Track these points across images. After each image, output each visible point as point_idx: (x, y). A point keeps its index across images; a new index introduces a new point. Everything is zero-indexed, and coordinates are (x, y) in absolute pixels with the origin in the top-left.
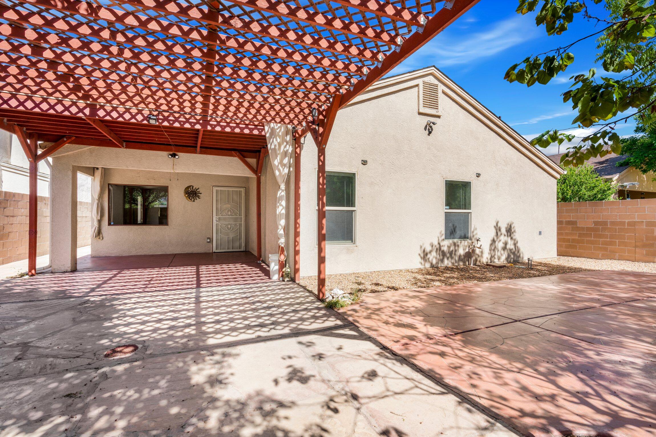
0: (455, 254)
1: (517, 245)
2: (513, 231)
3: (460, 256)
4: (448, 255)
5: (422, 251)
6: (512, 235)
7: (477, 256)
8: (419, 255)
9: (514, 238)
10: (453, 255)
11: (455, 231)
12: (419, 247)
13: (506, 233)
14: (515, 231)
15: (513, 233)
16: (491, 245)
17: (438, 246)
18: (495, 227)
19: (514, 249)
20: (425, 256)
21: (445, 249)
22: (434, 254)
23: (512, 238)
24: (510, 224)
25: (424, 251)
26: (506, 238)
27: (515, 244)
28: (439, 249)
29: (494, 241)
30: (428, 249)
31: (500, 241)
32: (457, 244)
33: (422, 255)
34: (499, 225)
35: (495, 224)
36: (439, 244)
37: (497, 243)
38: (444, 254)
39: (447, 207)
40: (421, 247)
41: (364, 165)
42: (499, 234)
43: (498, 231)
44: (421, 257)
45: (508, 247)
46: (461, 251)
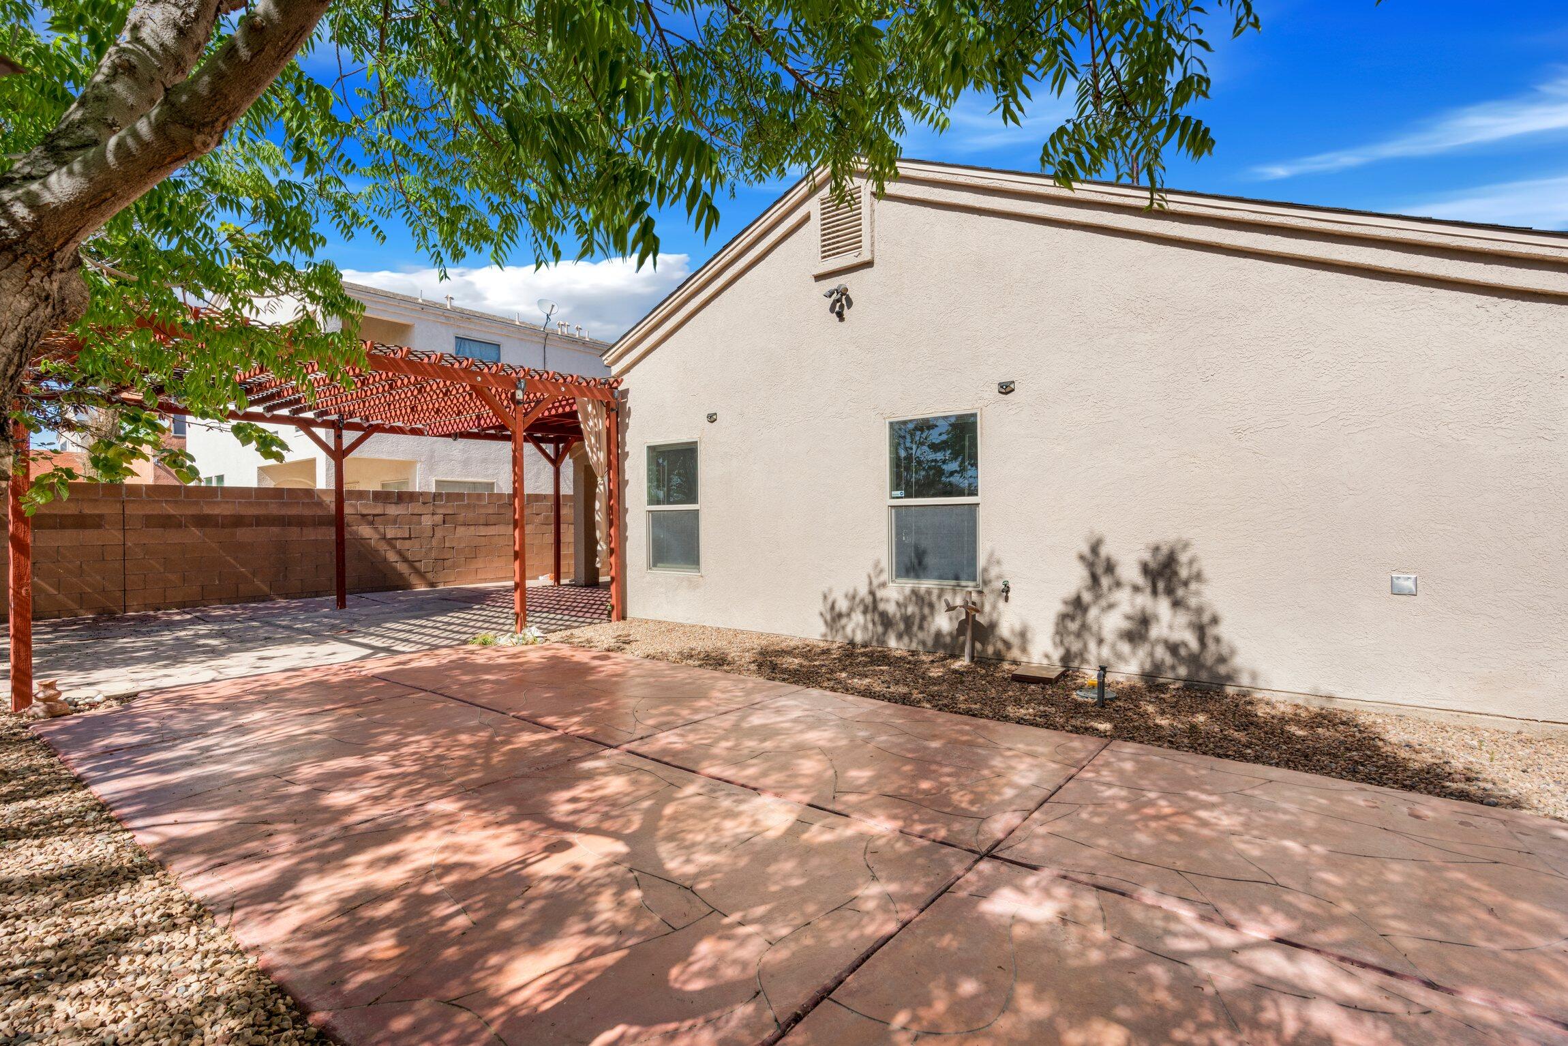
0: (921, 628)
1: (1212, 631)
2: (1184, 573)
3: (938, 635)
4: (902, 626)
5: (829, 606)
6: (1180, 592)
7: (1000, 645)
8: (821, 614)
9: (1193, 602)
10: (915, 628)
11: (920, 563)
12: (821, 597)
13: (1140, 580)
14: (1198, 577)
15: (1186, 584)
16: (1064, 617)
17: (869, 600)
18: (1082, 558)
19: (1194, 644)
20: (835, 618)
21: (891, 608)
22: (858, 617)
23: (1176, 604)
24: (1165, 550)
25: (833, 608)
26: (1144, 601)
27: (1201, 631)
28: (872, 606)
29: (1078, 606)
30: (842, 605)
31: (1111, 606)
32: (926, 601)
33: (828, 617)
34: (1104, 551)
35: (1085, 550)
36: (872, 593)
37: (1093, 613)
38: (886, 621)
39: (897, 493)
40: (825, 597)
41: (712, 422)
42: (1105, 582)
43: (1100, 570)
44: (826, 622)
45: (1155, 632)
46: (943, 622)
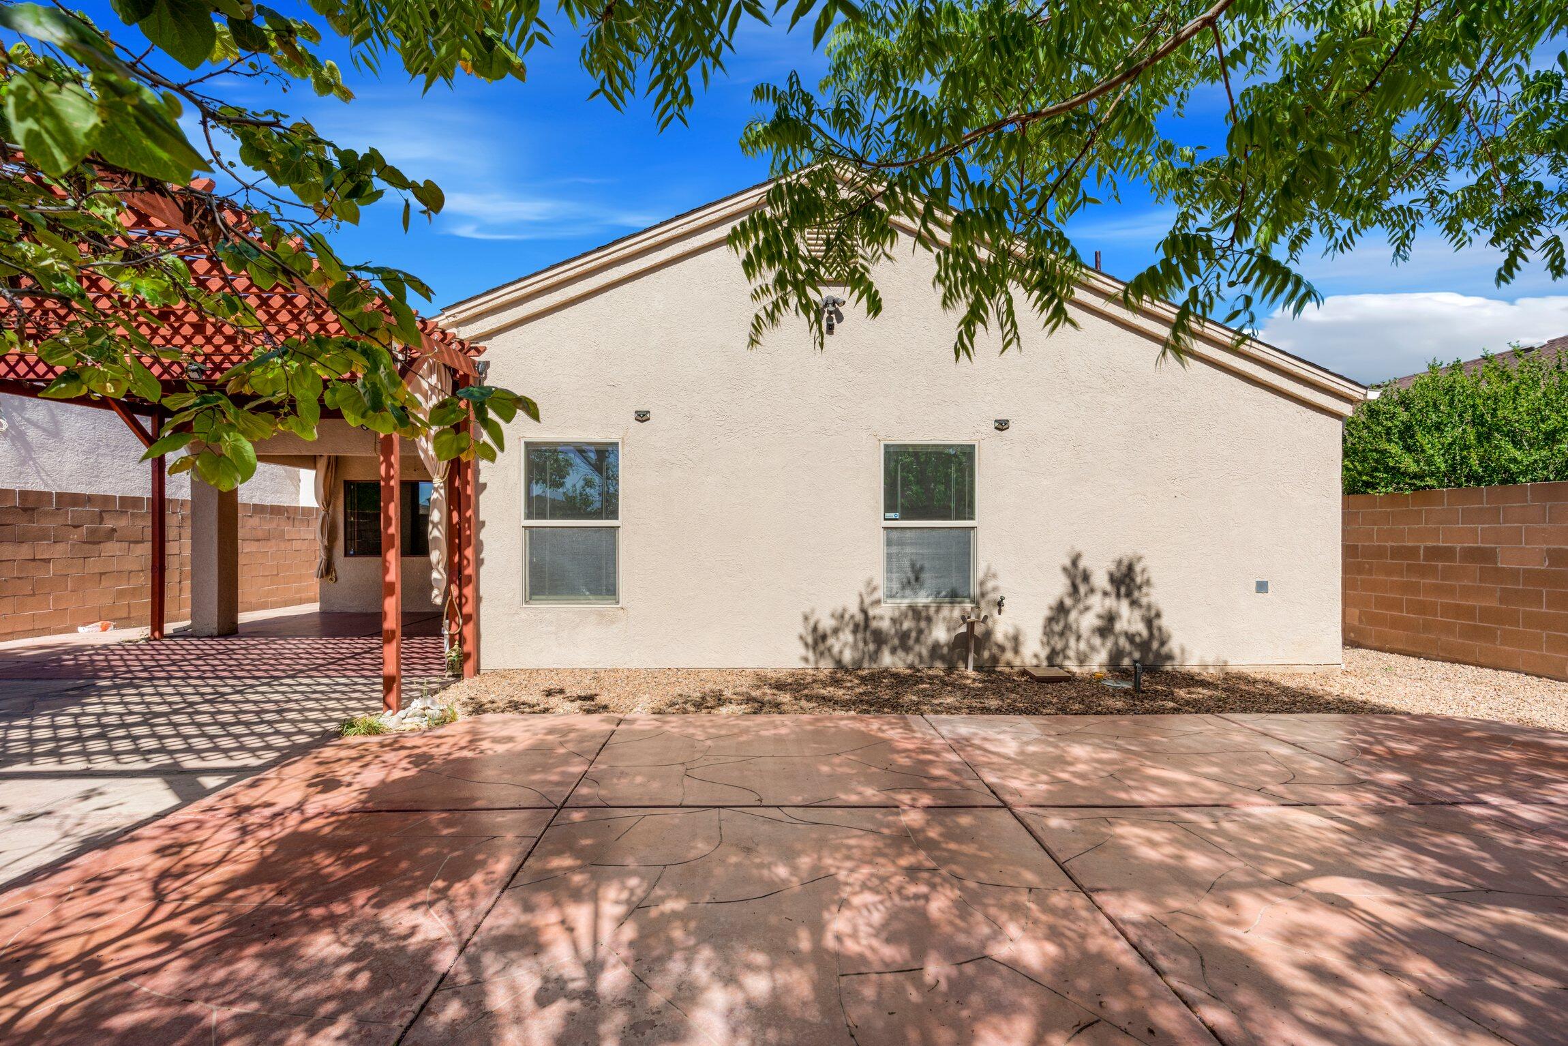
0: (917, 640)
1: (1156, 623)
2: (1139, 580)
3: (936, 647)
4: (896, 642)
5: (810, 629)
6: (1136, 594)
7: (995, 650)
8: (801, 638)
9: (1144, 601)
10: (911, 642)
11: (917, 579)
12: (800, 619)
13: (1108, 588)
14: (1148, 582)
15: (1140, 588)
16: (1050, 620)
17: (859, 617)
18: (1065, 569)
19: (1145, 633)
20: (818, 640)
21: (885, 625)
22: (847, 636)
23: (1134, 603)
24: (1125, 563)
25: (815, 629)
26: (1110, 602)
27: (1149, 623)
28: (864, 626)
29: (1061, 610)
30: (827, 624)
31: (1087, 609)
32: (924, 614)
33: (810, 640)
34: (1082, 564)
35: (1067, 562)
36: (864, 611)
37: (1073, 615)
38: (879, 638)
39: (892, 515)
40: (806, 618)
41: (643, 421)
42: (1083, 589)
43: (1078, 581)
44: (806, 645)
45: (1120, 626)
46: (940, 634)
